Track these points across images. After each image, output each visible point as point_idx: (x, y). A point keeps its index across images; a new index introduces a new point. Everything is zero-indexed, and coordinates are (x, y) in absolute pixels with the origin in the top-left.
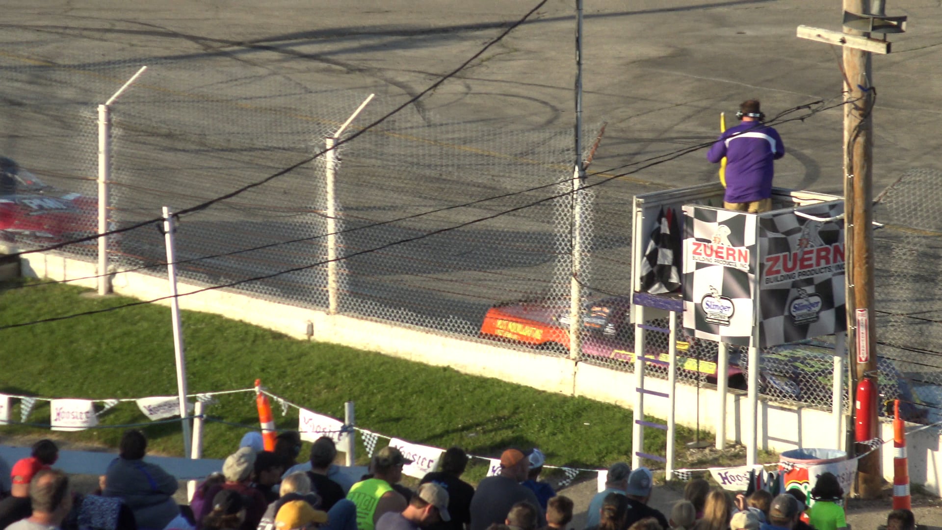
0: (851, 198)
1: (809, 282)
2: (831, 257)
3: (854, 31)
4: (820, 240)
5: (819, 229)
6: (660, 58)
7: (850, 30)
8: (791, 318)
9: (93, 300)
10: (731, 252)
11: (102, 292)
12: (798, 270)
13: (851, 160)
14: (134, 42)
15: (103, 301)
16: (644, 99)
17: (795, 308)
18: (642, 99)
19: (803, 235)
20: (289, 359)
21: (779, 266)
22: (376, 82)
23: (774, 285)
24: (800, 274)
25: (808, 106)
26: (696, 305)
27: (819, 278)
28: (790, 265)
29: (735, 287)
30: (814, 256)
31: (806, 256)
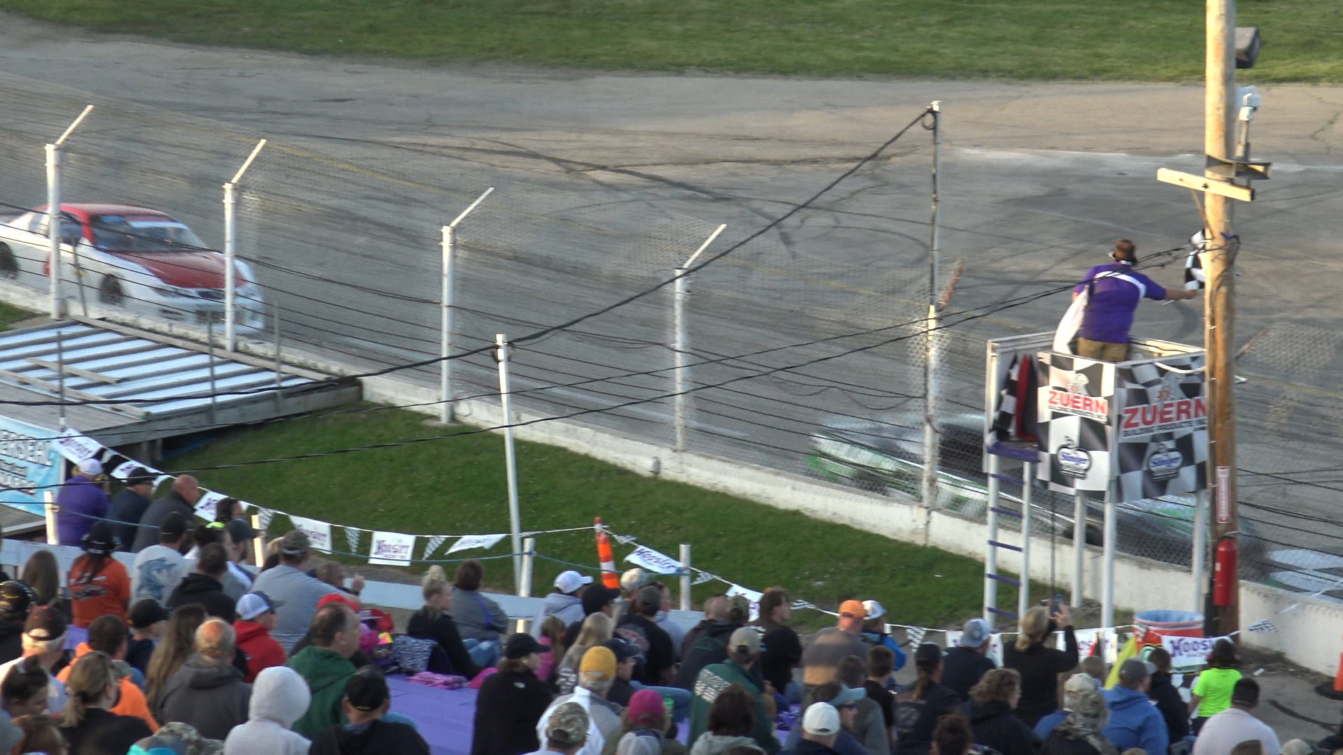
0: (1213, 350)
1: (1169, 436)
2: (1192, 410)
3: (1218, 176)
4: (1180, 393)
5: (1181, 381)
6: (1037, 197)
7: (1213, 175)
8: (1149, 473)
9: (435, 428)
10: (1088, 402)
11: (444, 420)
12: (1157, 424)
13: (1213, 311)
14: (496, 162)
15: (445, 430)
16: (1019, 239)
17: (1154, 463)
18: (1017, 239)
19: (1163, 388)
20: (634, 497)
21: (1137, 419)
22: (742, 212)
23: (1132, 439)
24: (1161, 428)
25: (1169, 253)
26: (1052, 455)
27: (1180, 432)
28: (1149, 418)
29: (1092, 438)
30: (1174, 409)
31: (1167, 409)
